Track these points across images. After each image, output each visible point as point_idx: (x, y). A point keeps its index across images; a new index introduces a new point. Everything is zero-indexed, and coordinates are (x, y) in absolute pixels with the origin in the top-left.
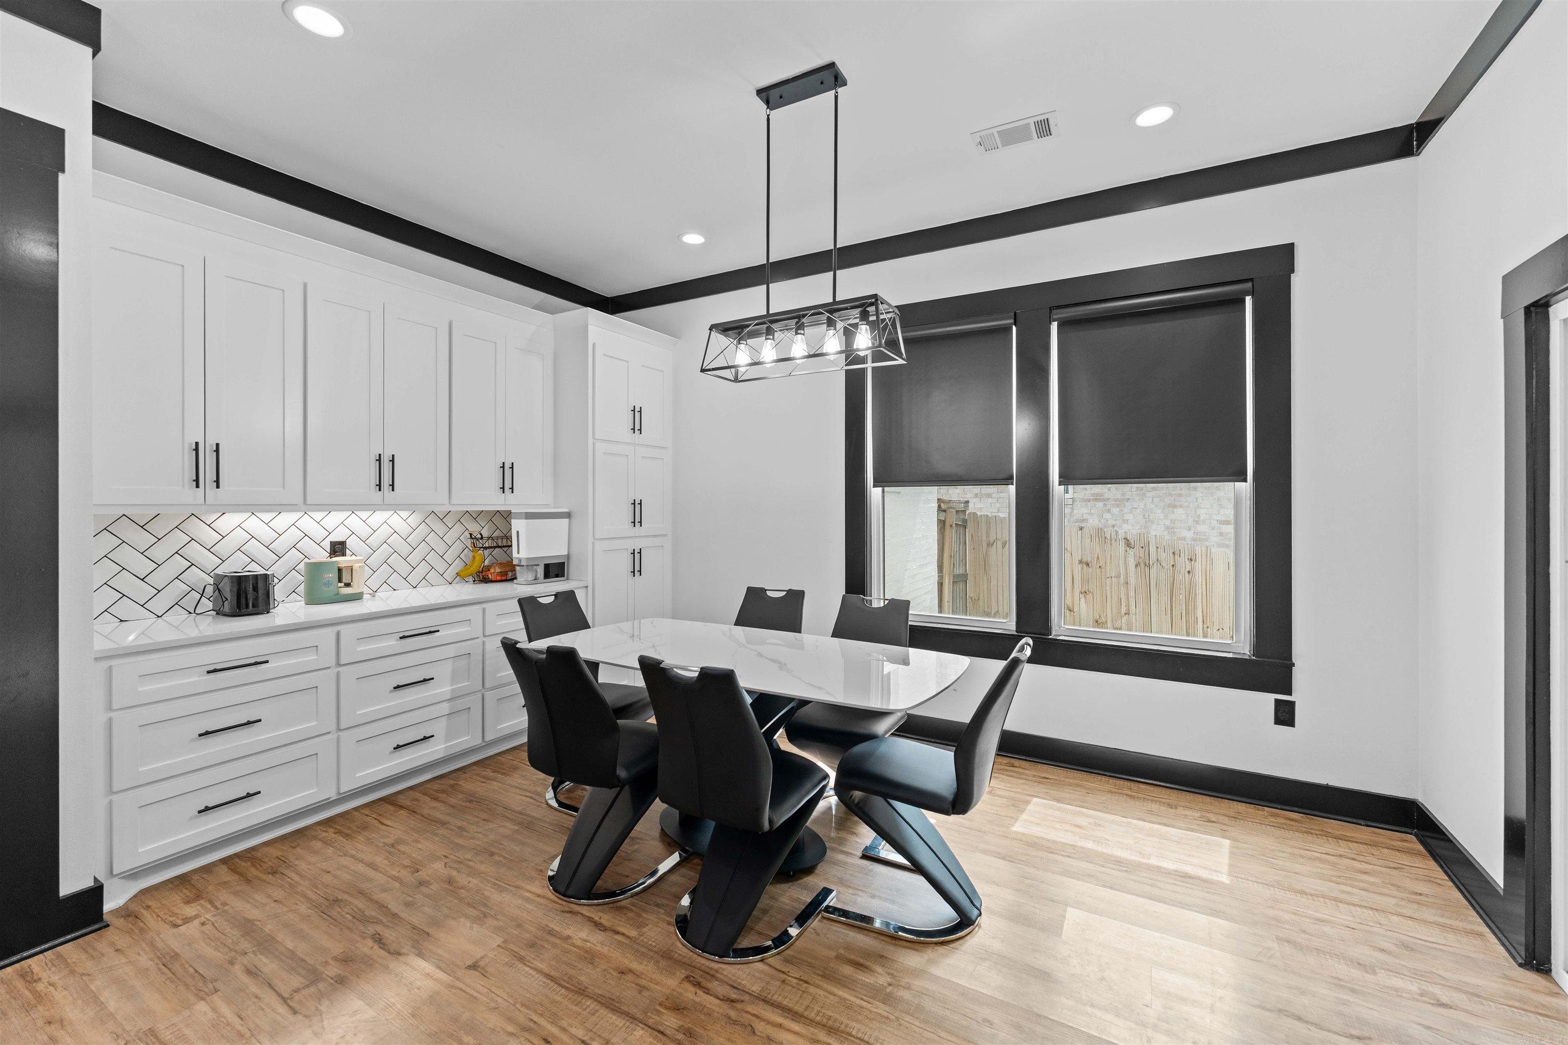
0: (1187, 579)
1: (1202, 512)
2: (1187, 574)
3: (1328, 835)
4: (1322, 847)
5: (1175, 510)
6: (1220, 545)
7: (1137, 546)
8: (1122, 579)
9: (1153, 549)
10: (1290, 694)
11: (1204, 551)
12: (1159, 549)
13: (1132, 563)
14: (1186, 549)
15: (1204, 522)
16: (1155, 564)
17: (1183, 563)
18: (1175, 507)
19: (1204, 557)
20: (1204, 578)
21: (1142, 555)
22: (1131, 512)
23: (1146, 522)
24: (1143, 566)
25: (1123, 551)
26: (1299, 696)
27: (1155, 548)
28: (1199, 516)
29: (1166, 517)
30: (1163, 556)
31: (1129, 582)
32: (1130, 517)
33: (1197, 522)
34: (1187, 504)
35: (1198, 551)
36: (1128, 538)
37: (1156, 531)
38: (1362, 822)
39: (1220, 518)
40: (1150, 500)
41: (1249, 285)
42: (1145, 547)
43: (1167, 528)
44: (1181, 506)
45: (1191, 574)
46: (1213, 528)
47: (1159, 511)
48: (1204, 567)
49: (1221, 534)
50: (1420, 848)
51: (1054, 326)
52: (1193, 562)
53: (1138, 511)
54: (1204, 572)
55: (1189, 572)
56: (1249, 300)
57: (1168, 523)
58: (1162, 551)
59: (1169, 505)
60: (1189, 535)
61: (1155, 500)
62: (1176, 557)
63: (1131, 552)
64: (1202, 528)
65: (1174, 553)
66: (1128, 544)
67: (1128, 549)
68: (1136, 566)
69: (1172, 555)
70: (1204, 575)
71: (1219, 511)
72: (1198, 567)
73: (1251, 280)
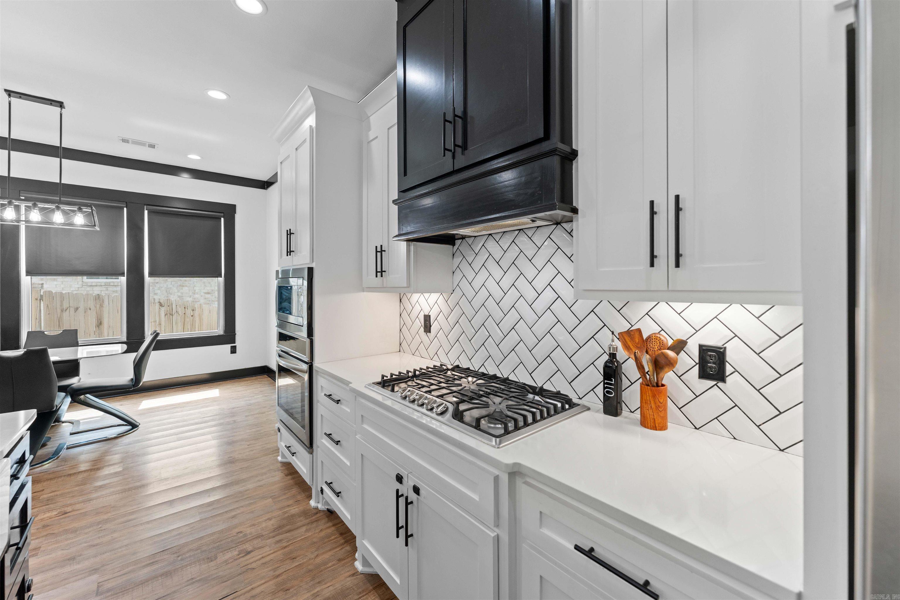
0: (191, 319)
1: (196, 288)
2: (191, 317)
3: (245, 381)
4: (243, 383)
5: (183, 288)
6: (205, 304)
7: (166, 306)
8: (157, 323)
9: (174, 307)
10: (235, 343)
11: (199, 306)
12: (177, 307)
13: (163, 314)
14: (191, 305)
15: (197, 293)
16: (175, 314)
17: (189, 312)
18: (183, 286)
19: (199, 308)
20: (199, 318)
21: (168, 310)
22: (159, 289)
23: (168, 294)
24: (169, 315)
25: (158, 308)
26: (238, 344)
27: (175, 306)
28: (195, 290)
29: (178, 291)
30: (179, 310)
31: (161, 323)
32: (159, 292)
33: (194, 294)
34: (189, 285)
35: (196, 306)
36: (161, 302)
37: (173, 298)
38: (254, 376)
39: (205, 291)
40: (170, 283)
41: (223, 214)
42: (170, 305)
43: (179, 297)
44: (186, 286)
45: (193, 317)
46: (202, 296)
47: (175, 288)
48: (199, 313)
49: (205, 299)
50: (267, 376)
51: (146, 212)
52: (194, 311)
53: (163, 288)
54: (199, 315)
55: (192, 316)
56: (222, 219)
57: (179, 294)
58: (179, 307)
59: (180, 286)
60: (190, 299)
61: (173, 283)
62: (186, 309)
63: (163, 309)
64: (196, 296)
65: (185, 308)
66: (161, 305)
67: (161, 307)
68: (165, 315)
69: (184, 309)
70: (199, 317)
71: (204, 288)
72: (196, 313)
73: (223, 213)
